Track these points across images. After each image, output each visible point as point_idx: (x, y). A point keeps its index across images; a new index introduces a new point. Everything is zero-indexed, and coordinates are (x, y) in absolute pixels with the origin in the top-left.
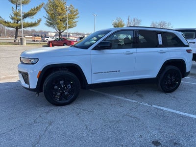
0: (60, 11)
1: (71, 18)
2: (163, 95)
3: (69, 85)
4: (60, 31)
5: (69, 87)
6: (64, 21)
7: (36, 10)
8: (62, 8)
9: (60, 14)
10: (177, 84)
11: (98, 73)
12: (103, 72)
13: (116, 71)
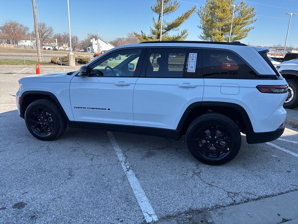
7: (182, 19)
8: (224, 9)
9: (221, 20)
10: (228, 152)
11: (79, 108)
12: (87, 108)
13: (105, 109)
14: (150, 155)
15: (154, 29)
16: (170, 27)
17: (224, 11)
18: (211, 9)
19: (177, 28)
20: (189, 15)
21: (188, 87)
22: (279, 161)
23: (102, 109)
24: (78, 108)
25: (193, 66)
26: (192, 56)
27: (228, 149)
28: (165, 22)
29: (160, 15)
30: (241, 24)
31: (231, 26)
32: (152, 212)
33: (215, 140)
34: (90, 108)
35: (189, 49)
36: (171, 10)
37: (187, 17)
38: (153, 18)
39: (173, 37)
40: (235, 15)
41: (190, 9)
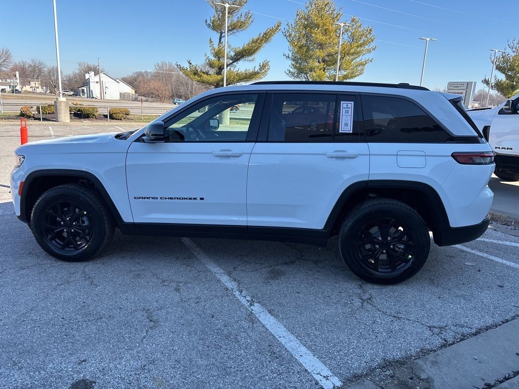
1: (348, 53)
7: (259, 42)
8: (326, 29)
9: (321, 46)
10: (411, 262)
11: (145, 198)
12: (159, 198)
13: (194, 199)
14: (275, 275)
15: (212, 58)
16: (240, 56)
17: (326, 32)
18: (305, 27)
19: (250, 58)
20: (271, 35)
21: (343, 158)
22: (479, 271)
23: (190, 199)
24: (142, 198)
25: (349, 122)
26: (345, 106)
27: (410, 257)
28: (229, 46)
29: (221, 35)
30: (353, 54)
31: (337, 56)
32: (326, 372)
33: (388, 244)
34: (166, 198)
35: (340, 94)
36: (240, 27)
37: (268, 39)
38: (210, 40)
39: (246, 74)
40: (343, 39)
41: (272, 25)
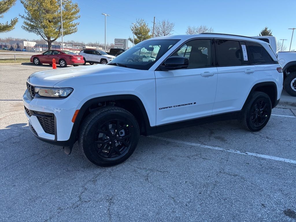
0: (49, 6)
1: (67, 18)
2: (250, 135)
3: (123, 131)
4: (49, 38)
5: (122, 133)
6: (56, 23)
11: (165, 108)
12: (173, 107)
13: (191, 104)
17: (51, 3)
21: (250, 73)
25: (246, 55)
26: (243, 47)
27: (266, 116)
35: (240, 41)
